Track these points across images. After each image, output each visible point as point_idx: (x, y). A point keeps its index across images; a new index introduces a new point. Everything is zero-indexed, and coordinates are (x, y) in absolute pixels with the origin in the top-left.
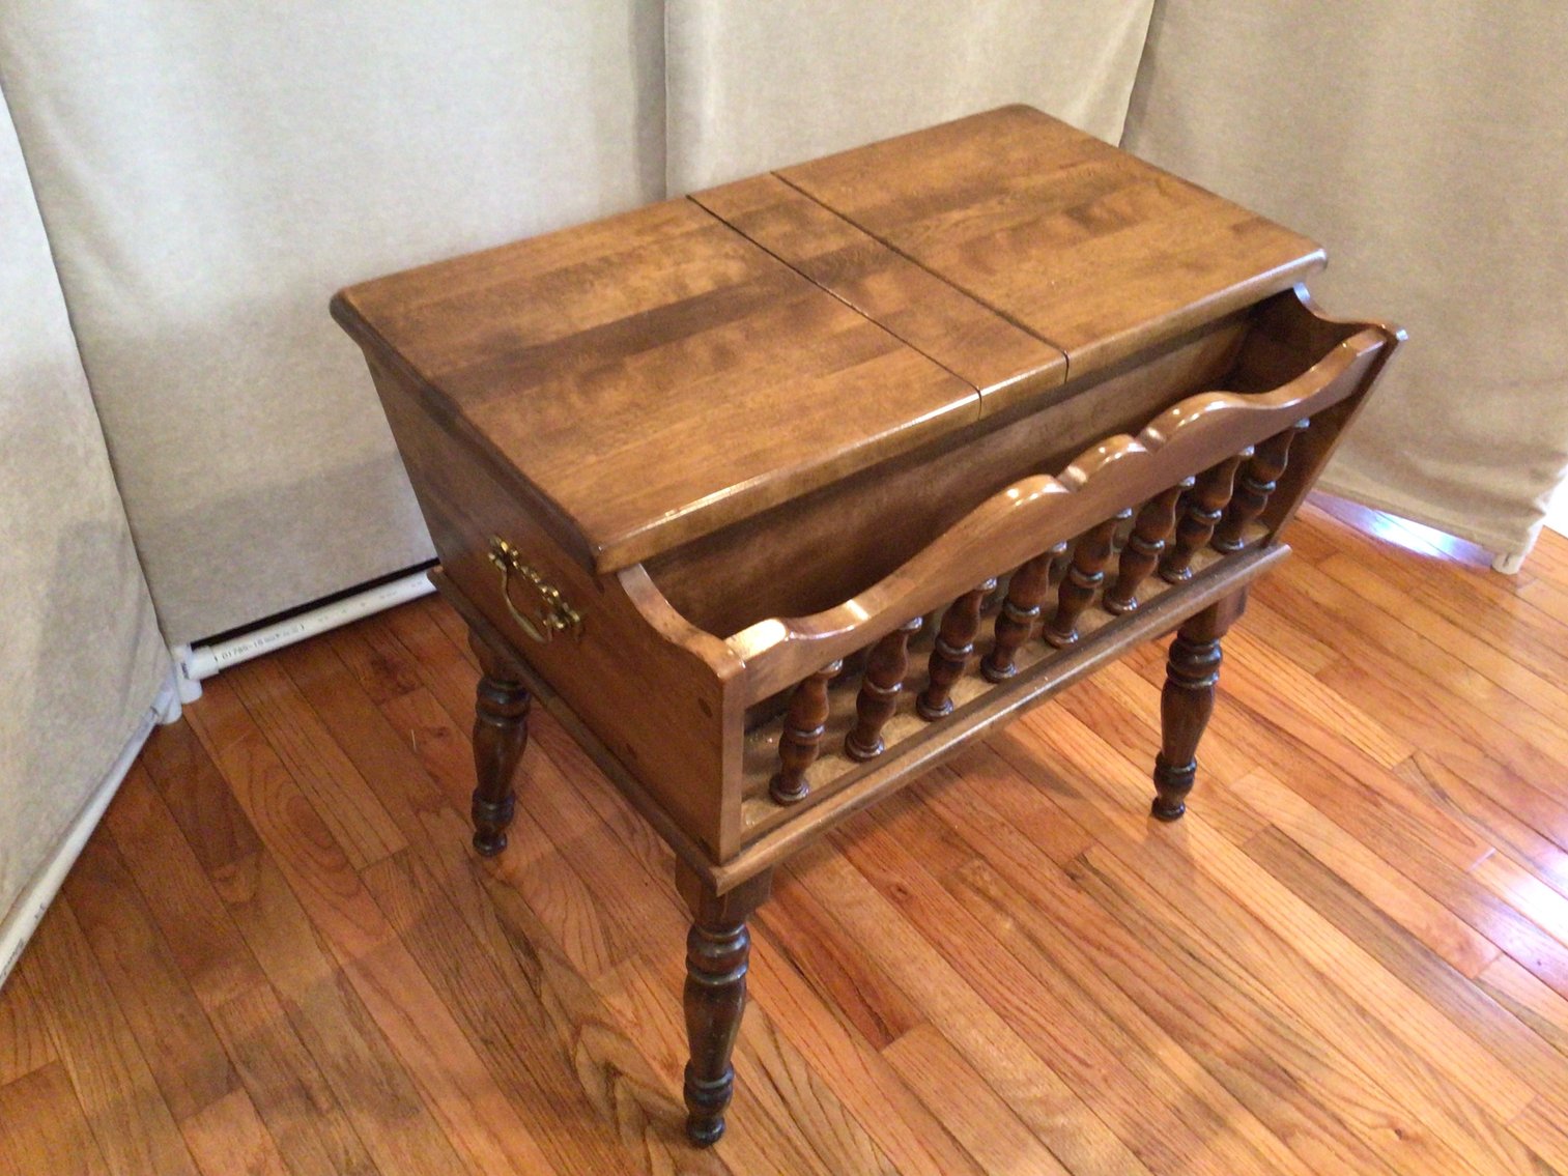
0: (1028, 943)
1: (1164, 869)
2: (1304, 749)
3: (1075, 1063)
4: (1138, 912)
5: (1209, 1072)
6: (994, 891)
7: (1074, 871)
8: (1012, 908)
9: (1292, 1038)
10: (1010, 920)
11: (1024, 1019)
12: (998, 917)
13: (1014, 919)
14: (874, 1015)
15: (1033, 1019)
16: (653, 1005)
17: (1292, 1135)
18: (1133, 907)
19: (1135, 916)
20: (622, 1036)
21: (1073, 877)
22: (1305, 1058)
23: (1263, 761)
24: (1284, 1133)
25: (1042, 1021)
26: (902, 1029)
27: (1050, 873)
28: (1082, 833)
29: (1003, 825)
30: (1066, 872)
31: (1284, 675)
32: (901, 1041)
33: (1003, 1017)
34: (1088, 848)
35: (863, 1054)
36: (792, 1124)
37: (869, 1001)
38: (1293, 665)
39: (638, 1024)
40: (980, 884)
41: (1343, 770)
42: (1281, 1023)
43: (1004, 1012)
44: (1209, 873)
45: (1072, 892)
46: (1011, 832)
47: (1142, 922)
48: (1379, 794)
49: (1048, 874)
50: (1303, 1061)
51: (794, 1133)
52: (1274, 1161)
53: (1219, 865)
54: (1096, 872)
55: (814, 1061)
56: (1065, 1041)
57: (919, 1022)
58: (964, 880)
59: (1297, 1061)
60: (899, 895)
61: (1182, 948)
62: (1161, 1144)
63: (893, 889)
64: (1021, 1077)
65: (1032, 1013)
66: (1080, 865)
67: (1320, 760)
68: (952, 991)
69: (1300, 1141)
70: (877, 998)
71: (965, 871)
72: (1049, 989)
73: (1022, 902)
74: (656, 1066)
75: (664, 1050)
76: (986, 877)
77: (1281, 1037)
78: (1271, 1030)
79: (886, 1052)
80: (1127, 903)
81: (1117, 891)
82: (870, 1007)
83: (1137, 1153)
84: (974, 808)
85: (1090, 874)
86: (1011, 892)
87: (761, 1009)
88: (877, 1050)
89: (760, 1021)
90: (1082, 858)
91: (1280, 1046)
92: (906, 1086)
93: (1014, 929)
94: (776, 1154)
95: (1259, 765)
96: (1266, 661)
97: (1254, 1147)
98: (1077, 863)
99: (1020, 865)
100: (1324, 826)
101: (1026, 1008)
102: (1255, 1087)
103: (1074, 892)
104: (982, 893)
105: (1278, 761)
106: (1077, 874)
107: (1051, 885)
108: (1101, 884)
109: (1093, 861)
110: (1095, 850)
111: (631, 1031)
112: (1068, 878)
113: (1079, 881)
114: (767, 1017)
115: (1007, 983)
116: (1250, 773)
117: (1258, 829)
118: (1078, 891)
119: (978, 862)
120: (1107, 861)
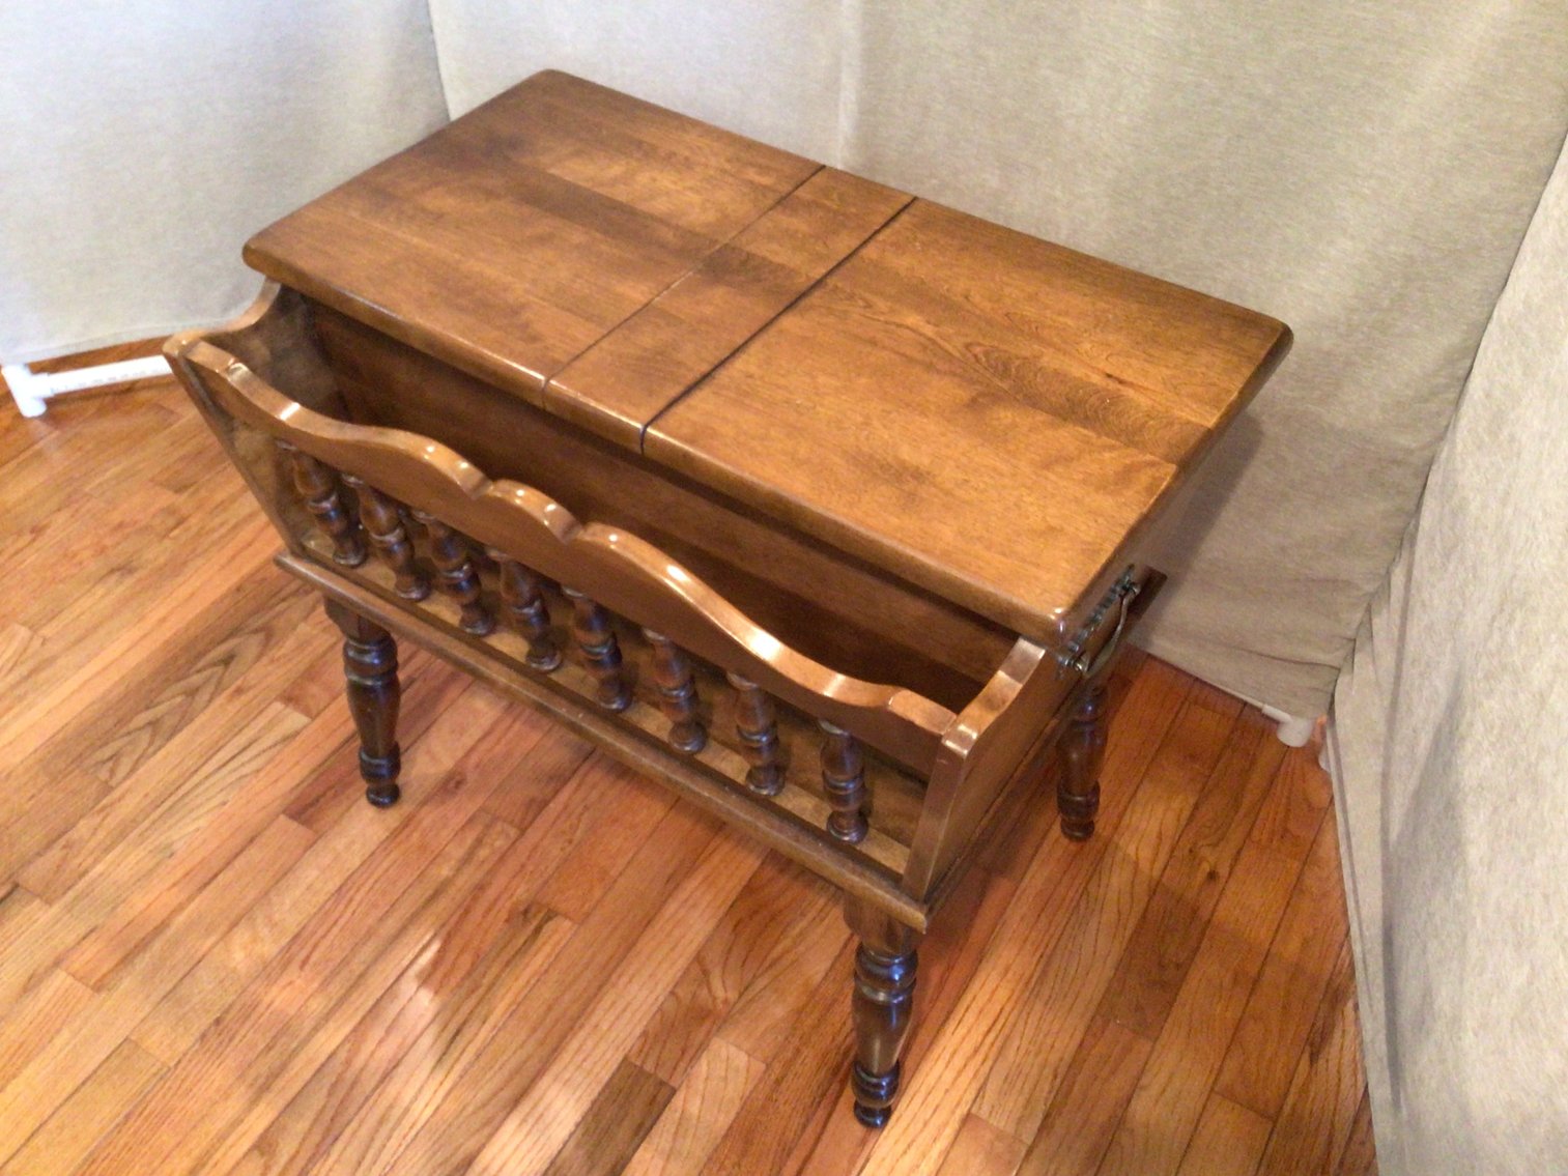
0: (429, 892)
1: (563, 993)
2: (821, 1113)
3: (303, 955)
4: (498, 977)
5: (319, 1071)
6: (483, 853)
7: (533, 910)
8: (469, 870)
9: (377, 1144)
10: (451, 874)
11: (341, 907)
12: (453, 862)
13: (454, 876)
14: (317, 800)
15: (342, 913)
17: (262, 1154)
18: (502, 971)
19: (491, 974)
20: (259, 657)
21: (526, 912)
22: (355, 1158)
23: (777, 1068)
24: (264, 1145)
25: (342, 922)
26: (306, 823)
27: (522, 892)
28: (586, 908)
29: (570, 842)
30: (530, 906)
31: (949, 1076)
32: (295, 825)
33: (340, 888)
34: (566, 916)
35: (278, 802)
36: (204, 776)
37: (330, 794)
38: (976, 1086)
39: (272, 661)
40: (487, 840)
41: (807, 1160)
42: (393, 1129)
43: (344, 889)
44: (575, 1034)
45: (504, 915)
46: (563, 850)
47: (486, 981)
49: (520, 891)
50: (352, 1154)
51: (196, 779)
52: (229, 1142)
53: (590, 1044)
54: (538, 930)
55: (262, 774)
56: (326, 943)
57: (316, 832)
58: (488, 827)
59: (350, 1150)
60: (452, 784)
61: (465, 1023)
62: (231, 1040)
63: (458, 778)
64: (277, 917)
65: (350, 910)
66: (541, 915)
68: (356, 847)
69: (257, 1162)
70: (335, 797)
71: (499, 826)
72: (381, 920)
73: (479, 875)
74: (239, 682)
75: (253, 682)
76: (498, 843)
77: (377, 1131)
78: (381, 1122)
79: (282, 818)
80: (508, 964)
81: (521, 951)
82: (324, 794)
83: (218, 1021)
84: (582, 814)
85: (535, 923)
86: (486, 867)
87: (305, 727)
88: (284, 812)
89: (292, 730)
90: (551, 915)
91: (364, 1132)
92: (252, 840)
93: (442, 879)
94: (176, 773)
95: (768, 1066)
96: (968, 1047)
97: (242, 1121)
98: (545, 910)
99: (523, 866)
100: (696, 1148)
101: (354, 904)
102: (310, 1115)
103: (506, 917)
104: (479, 842)
105: (784, 1085)
106: (530, 915)
107: (506, 896)
108: (522, 941)
109: (551, 925)
110: (567, 924)
111: (265, 660)
112: (522, 908)
113: (522, 917)
114: (297, 733)
115: (377, 886)
116: (749, 1055)
117: (662, 1075)
118: (507, 921)
119: (513, 832)
120: (556, 937)
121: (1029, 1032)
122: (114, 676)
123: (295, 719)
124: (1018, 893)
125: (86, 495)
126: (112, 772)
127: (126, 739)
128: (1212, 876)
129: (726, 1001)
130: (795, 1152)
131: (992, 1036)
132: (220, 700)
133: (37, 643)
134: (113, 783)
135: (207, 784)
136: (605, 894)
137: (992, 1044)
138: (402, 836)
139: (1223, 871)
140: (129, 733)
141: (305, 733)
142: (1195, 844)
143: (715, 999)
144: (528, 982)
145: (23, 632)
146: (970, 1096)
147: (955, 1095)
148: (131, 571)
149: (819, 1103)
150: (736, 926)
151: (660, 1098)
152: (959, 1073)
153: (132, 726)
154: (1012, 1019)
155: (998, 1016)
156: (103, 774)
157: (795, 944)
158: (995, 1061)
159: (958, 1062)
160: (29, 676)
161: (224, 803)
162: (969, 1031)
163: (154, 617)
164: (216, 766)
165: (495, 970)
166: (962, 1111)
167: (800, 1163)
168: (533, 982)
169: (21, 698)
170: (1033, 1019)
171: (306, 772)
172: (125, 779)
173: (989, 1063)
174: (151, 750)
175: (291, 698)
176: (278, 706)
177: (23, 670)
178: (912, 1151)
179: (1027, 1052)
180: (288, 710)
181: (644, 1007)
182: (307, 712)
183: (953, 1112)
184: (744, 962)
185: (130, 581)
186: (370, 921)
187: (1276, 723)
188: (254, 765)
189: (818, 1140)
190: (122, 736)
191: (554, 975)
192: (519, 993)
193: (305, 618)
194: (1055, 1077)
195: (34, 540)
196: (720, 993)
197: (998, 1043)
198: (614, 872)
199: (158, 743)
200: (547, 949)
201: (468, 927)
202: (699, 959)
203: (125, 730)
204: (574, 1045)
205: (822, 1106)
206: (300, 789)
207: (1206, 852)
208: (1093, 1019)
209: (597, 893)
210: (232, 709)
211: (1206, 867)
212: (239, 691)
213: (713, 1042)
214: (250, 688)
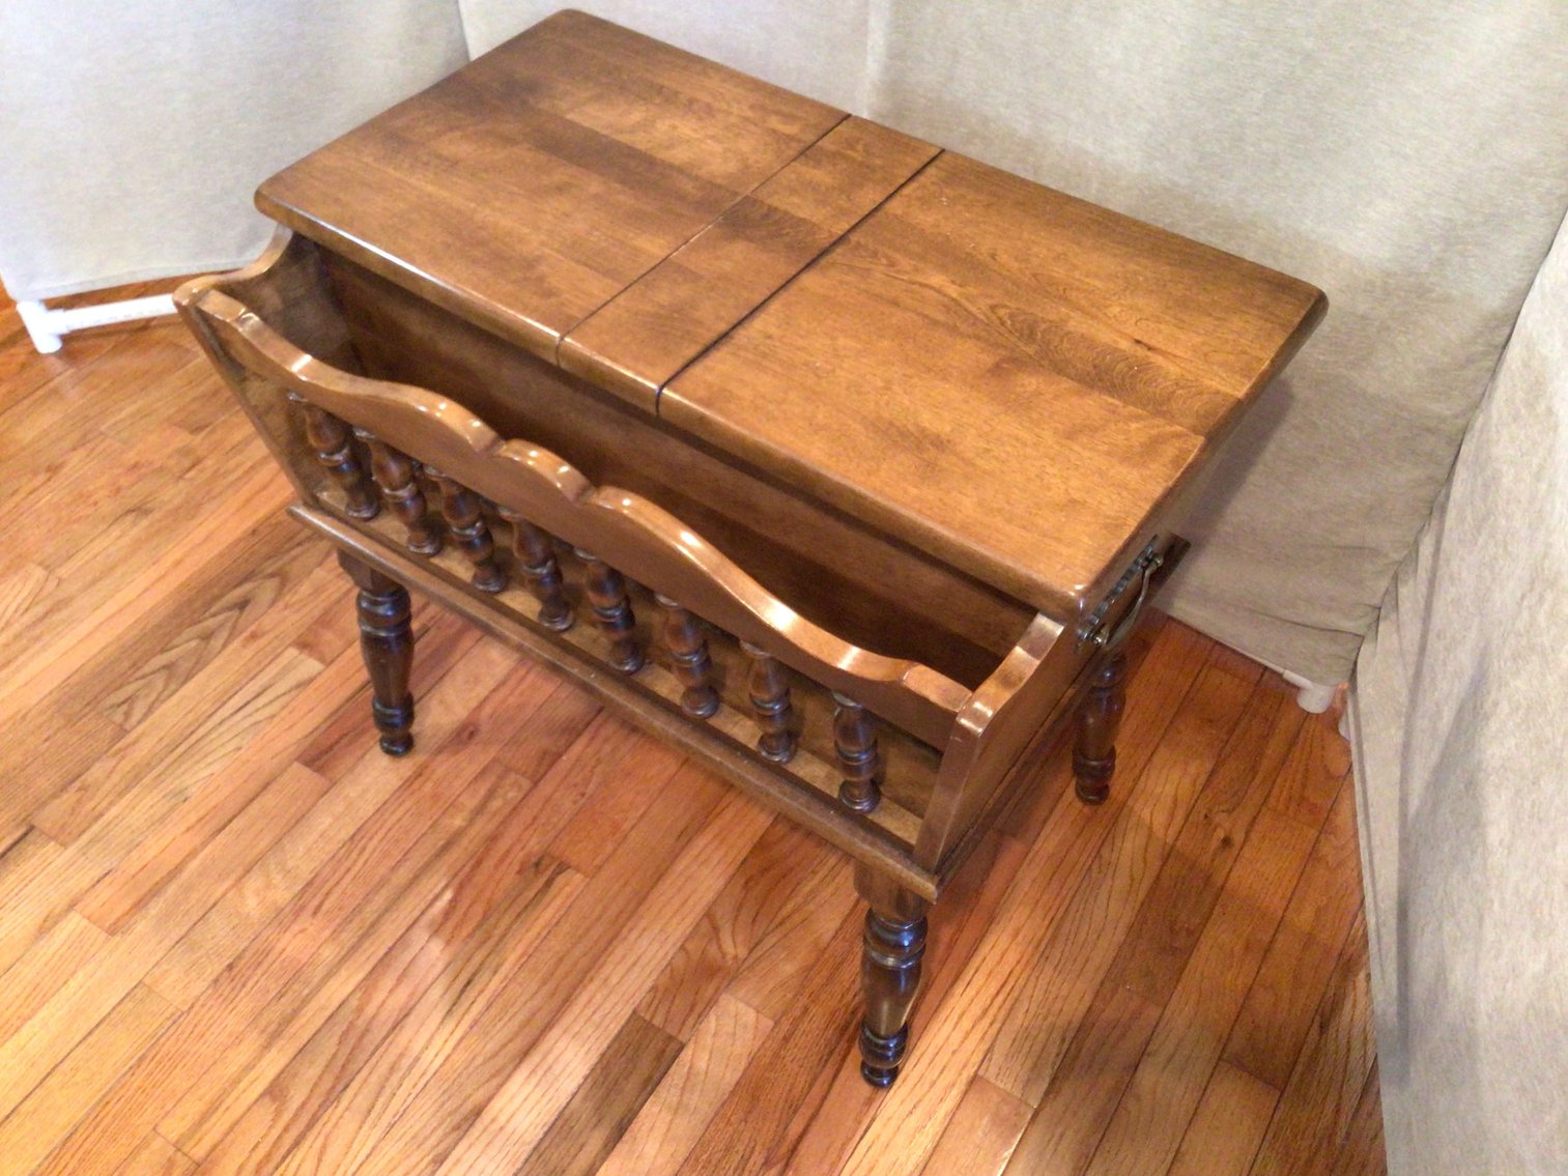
0: (442, 843)
1: (574, 945)
2: (829, 1071)
3: (315, 902)
4: (509, 928)
5: (331, 1017)
6: (496, 804)
7: (546, 861)
8: (481, 821)
9: (388, 1091)
10: (464, 824)
11: (354, 855)
12: (466, 813)
13: (467, 826)
14: (331, 748)
15: (355, 861)
16: (307, 609)
17: (274, 1099)
18: (514, 922)
19: (503, 926)
20: (273, 602)
21: (537, 865)
22: (365, 1106)
23: (785, 1026)
24: (275, 1091)
25: (356, 869)
26: (320, 770)
27: (534, 844)
28: (597, 862)
29: (583, 795)
30: (541, 858)
31: (957, 1036)
32: (308, 772)
33: (352, 838)
34: (578, 870)
35: (292, 748)
36: (219, 721)
37: (344, 741)
38: (984, 1047)
39: (286, 607)
40: (500, 791)
41: (814, 1117)
42: (403, 1078)
43: (358, 837)
44: (585, 987)
45: (516, 866)
46: (575, 802)
47: (497, 932)
48: (787, 1165)
49: (532, 842)
50: (362, 1102)
51: (210, 724)
52: (242, 1086)
53: (599, 997)
54: (549, 883)
55: (276, 720)
56: (338, 890)
57: (331, 780)
58: (501, 778)
59: (360, 1098)
60: (466, 734)
61: (474, 975)
62: (244, 986)
63: (471, 728)
64: (290, 864)
66: (553, 868)
67: (817, 1091)
68: (370, 795)
69: (267, 1110)
70: (350, 744)
71: (512, 777)
72: (394, 869)
73: (491, 827)
74: (253, 628)
75: (268, 628)
76: (511, 795)
77: (387, 1079)
78: (392, 1069)
79: (296, 765)
80: (518, 916)
81: (532, 905)
82: (338, 742)
83: (230, 967)
84: (595, 767)
85: (548, 873)
86: (498, 819)
87: (320, 674)
88: (298, 759)
89: (306, 676)
90: (562, 867)
91: (374, 1079)
92: (266, 786)
93: (455, 829)
94: (190, 718)
95: (777, 1023)
96: (976, 1010)
97: (254, 1066)
98: (556, 864)
99: (535, 819)
100: (703, 1104)
101: (366, 854)
102: (322, 1061)
103: (517, 868)
104: (490, 795)
105: (791, 1043)
106: (541, 867)
107: (519, 847)
108: (535, 891)
109: (560, 880)
110: (578, 877)
111: (280, 604)
112: (534, 860)
113: (533, 870)
114: (311, 680)
115: (390, 835)
116: (758, 1012)
117: (671, 1030)
118: (519, 872)
119: (526, 784)
120: (568, 889)
121: (1039, 995)
122: (127, 620)
123: (311, 666)
124: (1031, 855)
125: (102, 433)
126: (127, 715)
127: (142, 682)
128: (1226, 842)
129: (735, 957)
130: (803, 1109)
131: (1001, 998)
132: (236, 644)
133: (52, 585)
134: (127, 727)
135: (222, 729)
136: (615, 850)
137: (1000, 1008)
138: (416, 785)
139: (1238, 838)
140: (143, 677)
141: (320, 680)
142: (1210, 811)
143: (724, 955)
144: (539, 934)
145: (39, 573)
146: (977, 1058)
147: (961, 1057)
148: (147, 512)
149: (826, 1061)
150: (746, 883)
151: (669, 1052)
152: (968, 1034)
153: (147, 669)
154: (1021, 982)
155: (1005, 982)
156: (118, 717)
157: (806, 902)
158: (1003, 1024)
159: (966, 1024)
160: (46, 614)
161: (239, 749)
162: (978, 993)
163: (169, 560)
164: (231, 711)
165: (506, 920)
166: (970, 1072)
167: (805, 1121)
168: (544, 933)
169: (37, 639)
170: (1042, 983)
171: (319, 720)
172: (139, 722)
173: (997, 1026)
174: (166, 693)
175: (305, 645)
176: (293, 652)
177: (39, 610)
178: (918, 1112)
179: (1036, 1016)
180: (303, 656)
181: (653, 963)
182: (322, 660)
183: (960, 1074)
184: (754, 920)
185: (145, 523)
186: (382, 870)
187: (1297, 688)
188: (268, 711)
189: (824, 1098)
190: (137, 679)
191: (565, 928)
192: (531, 943)
193: (320, 564)
194: (1063, 1040)
195: (49, 479)
196: (729, 947)
197: (1007, 1005)
198: (626, 826)
199: (173, 687)
200: (558, 902)
201: (479, 879)
202: (709, 915)
203: (137, 675)
204: (584, 998)
205: (829, 1065)
206: (316, 734)
207: (1219, 818)
208: (1102, 983)
209: (609, 848)
210: (248, 653)
211: (1220, 834)
212: (254, 636)
213: (721, 998)
214: (263, 634)
